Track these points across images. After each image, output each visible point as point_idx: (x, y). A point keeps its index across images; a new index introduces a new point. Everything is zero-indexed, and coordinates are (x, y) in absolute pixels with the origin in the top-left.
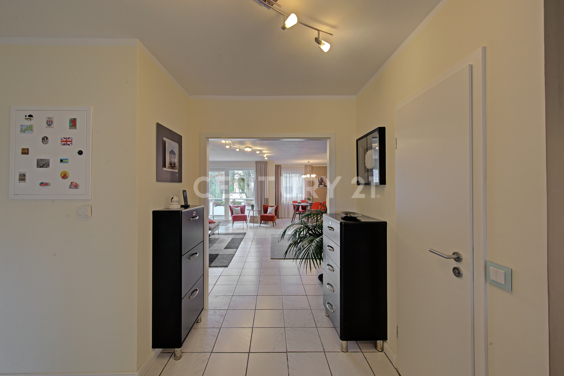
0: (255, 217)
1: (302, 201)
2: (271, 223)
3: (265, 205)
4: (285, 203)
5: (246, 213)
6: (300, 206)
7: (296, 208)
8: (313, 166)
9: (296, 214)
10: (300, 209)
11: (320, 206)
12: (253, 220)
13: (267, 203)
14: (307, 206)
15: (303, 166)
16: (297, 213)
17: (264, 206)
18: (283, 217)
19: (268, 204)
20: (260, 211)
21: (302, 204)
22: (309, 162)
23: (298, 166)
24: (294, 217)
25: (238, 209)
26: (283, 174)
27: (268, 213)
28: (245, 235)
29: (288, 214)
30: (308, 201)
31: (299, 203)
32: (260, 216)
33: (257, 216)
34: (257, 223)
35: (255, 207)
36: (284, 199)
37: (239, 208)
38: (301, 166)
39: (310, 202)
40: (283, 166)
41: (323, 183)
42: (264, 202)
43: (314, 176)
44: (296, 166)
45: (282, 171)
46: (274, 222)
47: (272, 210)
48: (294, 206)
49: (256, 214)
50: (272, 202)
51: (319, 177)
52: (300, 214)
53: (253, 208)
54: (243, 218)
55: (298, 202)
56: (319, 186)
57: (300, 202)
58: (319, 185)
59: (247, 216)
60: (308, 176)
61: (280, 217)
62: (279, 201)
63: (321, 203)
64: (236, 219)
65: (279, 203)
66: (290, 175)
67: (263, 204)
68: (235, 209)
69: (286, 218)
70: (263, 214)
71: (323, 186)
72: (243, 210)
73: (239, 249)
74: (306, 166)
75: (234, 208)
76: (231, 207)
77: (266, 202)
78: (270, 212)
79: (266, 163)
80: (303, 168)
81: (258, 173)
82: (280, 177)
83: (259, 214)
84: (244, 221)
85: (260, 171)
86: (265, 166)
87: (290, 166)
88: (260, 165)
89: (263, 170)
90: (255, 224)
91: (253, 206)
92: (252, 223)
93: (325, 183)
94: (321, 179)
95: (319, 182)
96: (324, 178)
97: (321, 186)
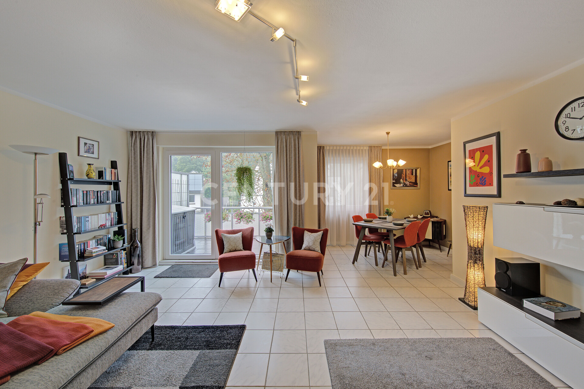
0: (276, 255)
1: (370, 217)
3: (297, 226)
4: (331, 215)
5: (255, 249)
6: (367, 229)
7: (362, 232)
8: (383, 148)
12: (271, 261)
13: (301, 221)
14: (391, 231)
15: (365, 148)
16: (363, 241)
17: (294, 228)
19: (303, 225)
20: (286, 243)
22: (388, 133)
23: (355, 148)
25: (235, 238)
27: (304, 246)
31: (363, 221)
32: (286, 255)
33: (280, 253)
34: (280, 269)
35: (274, 234)
36: (331, 210)
37: (240, 234)
40: (328, 148)
41: (401, 180)
42: (295, 220)
44: (352, 148)
45: (325, 159)
46: (320, 272)
47: (314, 241)
48: (356, 227)
49: (277, 249)
50: (311, 220)
52: (368, 243)
53: (271, 235)
54: (247, 262)
56: (394, 186)
58: (394, 183)
59: (257, 256)
64: (227, 265)
67: (292, 224)
68: (229, 238)
70: (293, 250)
71: (402, 185)
72: (247, 242)
74: (372, 148)
75: (225, 237)
76: (221, 234)
77: (299, 221)
78: (311, 244)
79: (299, 134)
80: (365, 150)
81: (282, 158)
82: (322, 169)
83: (283, 248)
84: (249, 269)
85: (285, 151)
86: (297, 141)
87: (342, 148)
88: (284, 140)
89: (293, 149)
90: (275, 273)
91: (269, 231)
92: (267, 269)
93: (406, 180)
94: (398, 173)
95: (394, 178)
96: (404, 171)
97: (397, 185)
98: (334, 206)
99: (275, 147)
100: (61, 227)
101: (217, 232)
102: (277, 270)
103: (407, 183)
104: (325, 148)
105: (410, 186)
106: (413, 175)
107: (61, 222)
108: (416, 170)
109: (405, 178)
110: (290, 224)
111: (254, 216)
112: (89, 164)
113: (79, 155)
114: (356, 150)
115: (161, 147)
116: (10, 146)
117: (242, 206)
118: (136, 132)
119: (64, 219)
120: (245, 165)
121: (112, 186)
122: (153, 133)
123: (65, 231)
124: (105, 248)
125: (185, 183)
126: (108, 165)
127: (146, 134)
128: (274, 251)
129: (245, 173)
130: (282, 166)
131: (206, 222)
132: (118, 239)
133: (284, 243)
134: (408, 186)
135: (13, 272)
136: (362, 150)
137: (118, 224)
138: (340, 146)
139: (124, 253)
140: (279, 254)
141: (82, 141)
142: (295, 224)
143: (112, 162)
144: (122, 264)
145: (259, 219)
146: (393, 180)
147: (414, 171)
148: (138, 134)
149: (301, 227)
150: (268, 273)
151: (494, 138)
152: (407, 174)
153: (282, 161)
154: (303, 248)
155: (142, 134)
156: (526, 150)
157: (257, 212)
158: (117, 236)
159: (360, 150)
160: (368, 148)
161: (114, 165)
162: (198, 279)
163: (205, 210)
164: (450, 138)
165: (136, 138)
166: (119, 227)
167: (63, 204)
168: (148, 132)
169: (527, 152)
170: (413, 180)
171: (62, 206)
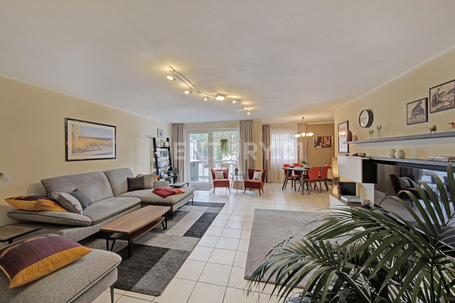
0: (239, 182)
1: (296, 165)
2: (257, 191)
3: (251, 168)
4: (274, 165)
5: (230, 179)
6: (293, 171)
7: (288, 172)
8: (308, 124)
9: (288, 179)
10: (293, 174)
11: (320, 171)
12: (237, 185)
13: (253, 167)
14: (302, 171)
15: (295, 125)
17: (249, 170)
18: (272, 181)
20: (245, 176)
21: (296, 168)
22: (303, 118)
23: (289, 125)
24: (285, 183)
25: (220, 173)
26: (272, 135)
27: (254, 178)
28: (222, 207)
29: (279, 178)
30: (303, 165)
31: (291, 167)
32: (244, 182)
35: (239, 172)
36: (274, 161)
37: (222, 172)
38: (293, 125)
39: (305, 166)
40: (272, 126)
41: (320, 144)
42: (250, 165)
43: (311, 134)
44: (287, 125)
45: (271, 132)
46: (261, 190)
47: (259, 176)
48: (285, 170)
49: (240, 179)
50: (259, 166)
51: (315, 136)
52: (293, 180)
53: (237, 172)
54: (226, 184)
55: (291, 165)
56: (315, 147)
57: (293, 165)
58: (315, 146)
59: (231, 182)
60: (303, 135)
61: (268, 181)
62: (268, 164)
63: (321, 167)
64: (217, 184)
65: (268, 166)
66: (280, 136)
67: (248, 168)
68: (217, 173)
69: (275, 182)
70: (248, 180)
71: (321, 146)
72: (225, 175)
73: (204, 237)
74: (300, 124)
75: (216, 172)
77: (252, 166)
78: (257, 177)
79: (251, 121)
80: (295, 126)
81: (243, 134)
82: (269, 138)
83: (243, 179)
84: (226, 187)
85: (244, 131)
86: (251, 125)
87: (280, 125)
88: (244, 125)
89: (249, 129)
90: (238, 191)
91: (237, 170)
92: (235, 189)
93: (324, 143)
94: (318, 139)
95: (316, 142)
96: (322, 137)
97: (318, 147)
98: (276, 160)
99: (239, 128)
100: (154, 165)
101: (212, 170)
102: (240, 189)
103: (325, 145)
104: (270, 126)
105: (327, 147)
106: (328, 140)
107: (154, 163)
108: (331, 137)
109: (323, 142)
110: (247, 167)
111: (230, 165)
112: (161, 140)
113: (158, 137)
114: (289, 126)
115: (185, 130)
116: (144, 136)
117: (223, 160)
118: (175, 124)
119: (155, 162)
120: (224, 138)
121: (167, 149)
122: (182, 124)
123: (155, 167)
124: (167, 175)
125: (193, 147)
126: (165, 140)
127: (179, 124)
128: (239, 180)
129: (225, 142)
130: (243, 138)
131: (203, 169)
132: (171, 172)
133: (244, 176)
134: (325, 147)
135: (153, 176)
136: (293, 126)
137: (170, 166)
138: (279, 124)
139: (172, 178)
140: (241, 182)
141: (159, 131)
142: (250, 167)
143: (167, 138)
144: (172, 183)
145: (233, 167)
146: (315, 143)
147: (329, 137)
148: (176, 125)
149: (253, 169)
150: (235, 190)
151: (346, 123)
152: (324, 140)
153: (243, 136)
154: (253, 179)
155: (178, 125)
156: (351, 131)
157: (232, 163)
158: (170, 171)
159: (292, 126)
160: (297, 125)
161: (168, 140)
162: (204, 191)
163: (203, 162)
164: (334, 121)
165: (175, 126)
166: (170, 167)
167: (155, 156)
168: (180, 124)
169: (351, 132)
170: (329, 143)
171: (154, 157)
